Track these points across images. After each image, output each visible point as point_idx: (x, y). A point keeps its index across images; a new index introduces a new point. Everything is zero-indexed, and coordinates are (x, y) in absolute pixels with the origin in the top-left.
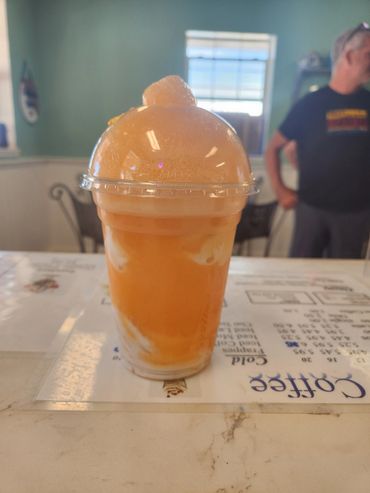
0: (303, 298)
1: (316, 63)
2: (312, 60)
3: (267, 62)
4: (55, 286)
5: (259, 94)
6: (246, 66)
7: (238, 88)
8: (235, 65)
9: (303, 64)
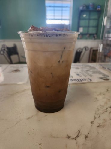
0: (80, 68)
1: (85, 8)
2: (84, 7)
3: (70, 7)
4: (19, 71)
5: (68, 18)
6: (64, 9)
7: (62, 16)
8: (61, 8)
9: (81, 8)
